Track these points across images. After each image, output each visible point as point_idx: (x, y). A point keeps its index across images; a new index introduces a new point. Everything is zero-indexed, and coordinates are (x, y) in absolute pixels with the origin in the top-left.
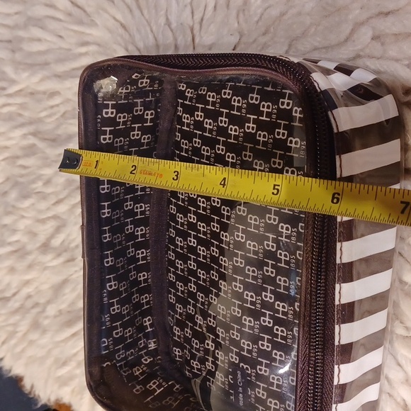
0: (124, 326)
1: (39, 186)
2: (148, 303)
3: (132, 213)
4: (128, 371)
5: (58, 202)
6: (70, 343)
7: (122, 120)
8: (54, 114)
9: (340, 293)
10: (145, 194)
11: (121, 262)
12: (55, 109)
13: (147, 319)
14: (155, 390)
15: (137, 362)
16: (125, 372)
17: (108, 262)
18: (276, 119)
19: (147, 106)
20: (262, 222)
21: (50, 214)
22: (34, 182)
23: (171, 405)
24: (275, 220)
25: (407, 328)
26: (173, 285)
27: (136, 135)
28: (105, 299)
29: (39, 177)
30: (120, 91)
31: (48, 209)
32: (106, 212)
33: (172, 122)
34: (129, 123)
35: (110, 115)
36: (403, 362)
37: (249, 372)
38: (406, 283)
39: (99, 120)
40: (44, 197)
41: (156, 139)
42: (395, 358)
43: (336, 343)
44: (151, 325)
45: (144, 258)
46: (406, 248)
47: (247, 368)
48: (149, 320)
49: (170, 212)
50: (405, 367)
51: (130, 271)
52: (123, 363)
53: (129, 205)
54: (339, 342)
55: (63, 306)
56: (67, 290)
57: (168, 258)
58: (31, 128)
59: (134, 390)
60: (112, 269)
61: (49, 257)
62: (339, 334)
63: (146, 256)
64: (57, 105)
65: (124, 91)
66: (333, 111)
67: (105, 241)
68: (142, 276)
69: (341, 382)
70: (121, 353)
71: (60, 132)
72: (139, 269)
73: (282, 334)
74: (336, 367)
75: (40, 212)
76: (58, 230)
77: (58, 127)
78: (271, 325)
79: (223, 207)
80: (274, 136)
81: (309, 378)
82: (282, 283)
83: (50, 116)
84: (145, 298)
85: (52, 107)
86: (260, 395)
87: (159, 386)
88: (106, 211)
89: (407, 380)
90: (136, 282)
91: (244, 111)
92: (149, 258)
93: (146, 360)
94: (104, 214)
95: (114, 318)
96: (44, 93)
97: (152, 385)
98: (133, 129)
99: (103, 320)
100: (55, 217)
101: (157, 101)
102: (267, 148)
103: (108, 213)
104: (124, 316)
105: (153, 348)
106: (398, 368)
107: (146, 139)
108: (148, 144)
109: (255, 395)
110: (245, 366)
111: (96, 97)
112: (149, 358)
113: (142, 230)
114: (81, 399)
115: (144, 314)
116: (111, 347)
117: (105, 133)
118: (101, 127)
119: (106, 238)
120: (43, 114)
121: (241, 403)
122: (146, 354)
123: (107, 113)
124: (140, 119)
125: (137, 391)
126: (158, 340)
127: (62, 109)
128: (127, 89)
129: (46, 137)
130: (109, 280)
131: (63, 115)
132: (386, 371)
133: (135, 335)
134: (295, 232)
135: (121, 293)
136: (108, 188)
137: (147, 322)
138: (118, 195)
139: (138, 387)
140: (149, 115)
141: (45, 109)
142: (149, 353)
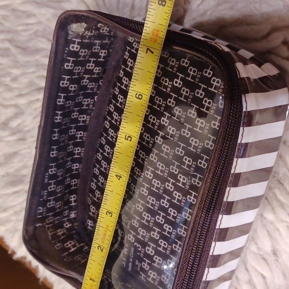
0: (56, 200)
1: (7, 80)
2: (75, 185)
3: (76, 121)
4: (53, 231)
5: (21, 96)
6: (12, 198)
7: (83, 54)
8: (28, 30)
9: (221, 221)
10: (89, 109)
11: (62, 154)
12: (30, 27)
13: (72, 196)
14: (70, 249)
15: (61, 226)
16: (51, 232)
17: (53, 154)
18: (198, 82)
19: (103, 47)
20: (172, 152)
21: (12, 103)
22: (4, 76)
23: (80, 261)
24: (181, 153)
25: (258, 248)
26: (96, 177)
27: (91, 66)
28: (46, 180)
29: (9, 74)
30: (86, 33)
31: (11, 99)
32: (58, 119)
33: (119, 62)
34: (87, 57)
35: (75, 49)
36: (250, 269)
37: (140, 250)
38: (265, 218)
39: (66, 51)
40: (10, 89)
41: (104, 71)
42: (245, 265)
43: (211, 254)
44: (75, 201)
45: (79, 154)
46: (271, 194)
47: (139, 247)
48: (74, 197)
49: (104, 126)
50: (251, 272)
51: (67, 161)
52: (50, 225)
53: (75, 115)
54: (212, 253)
55: (11, 171)
56: (16, 160)
57: (96, 157)
58: (9, 36)
59: (56, 246)
60: (55, 160)
61: (6, 133)
62: (214, 248)
63: (80, 153)
64: (32, 24)
65: (89, 34)
66: (246, 95)
67: (54, 139)
68: (76, 166)
69: (208, 280)
70: (50, 218)
71: (31, 44)
72: (74, 161)
73: (169, 230)
74: (207, 269)
75: (4, 99)
76: (16, 116)
77: (29, 40)
78: (162, 223)
79: (145, 134)
80: (194, 94)
81: (186, 273)
82: (177, 197)
83: (25, 31)
84: (74, 182)
85: (27, 24)
86: (145, 267)
87: (74, 246)
88: (59, 117)
89: (250, 281)
90: (70, 170)
91: (175, 69)
92: (82, 154)
93: (67, 225)
94: (57, 119)
95: (50, 194)
96: (24, 12)
97: (69, 244)
98: (90, 62)
99: (42, 194)
100: (16, 106)
101: (111, 43)
102: (187, 101)
103: (60, 119)
104: (57, 193)
105: (73, 217)
106: (246, 272)
107: (97, 70)
108: (98, 74)
109: (141, 266)
110: (138, 245)
111: (67, 34)
112: (69, 224)
113: (81, 134)
114: (13, 236)
115: (71, 193)
116: (44, 213)
117: (68, 61)
118: (66, 57)
119: (54, 137)
120: (20, 28)
121: (130, 269)
122: (68, 221)
123: (73, 47)
124: (96, 55)
125: (58, 247)
126: (78, 212)
127: (35, 28)
128: (92, 32)
129: (19, 45)
130: (52, 167)
131: (35, 33)
132: (237, 273)
133: (62, 207)
134: (194, 164)
135: (58, 177)
136: (63, 102)
137: (73, 198)
138: (69, 107)
139: (59, 245)
140: (103, 53)
141: (22, 25)
142: (70, 221)
